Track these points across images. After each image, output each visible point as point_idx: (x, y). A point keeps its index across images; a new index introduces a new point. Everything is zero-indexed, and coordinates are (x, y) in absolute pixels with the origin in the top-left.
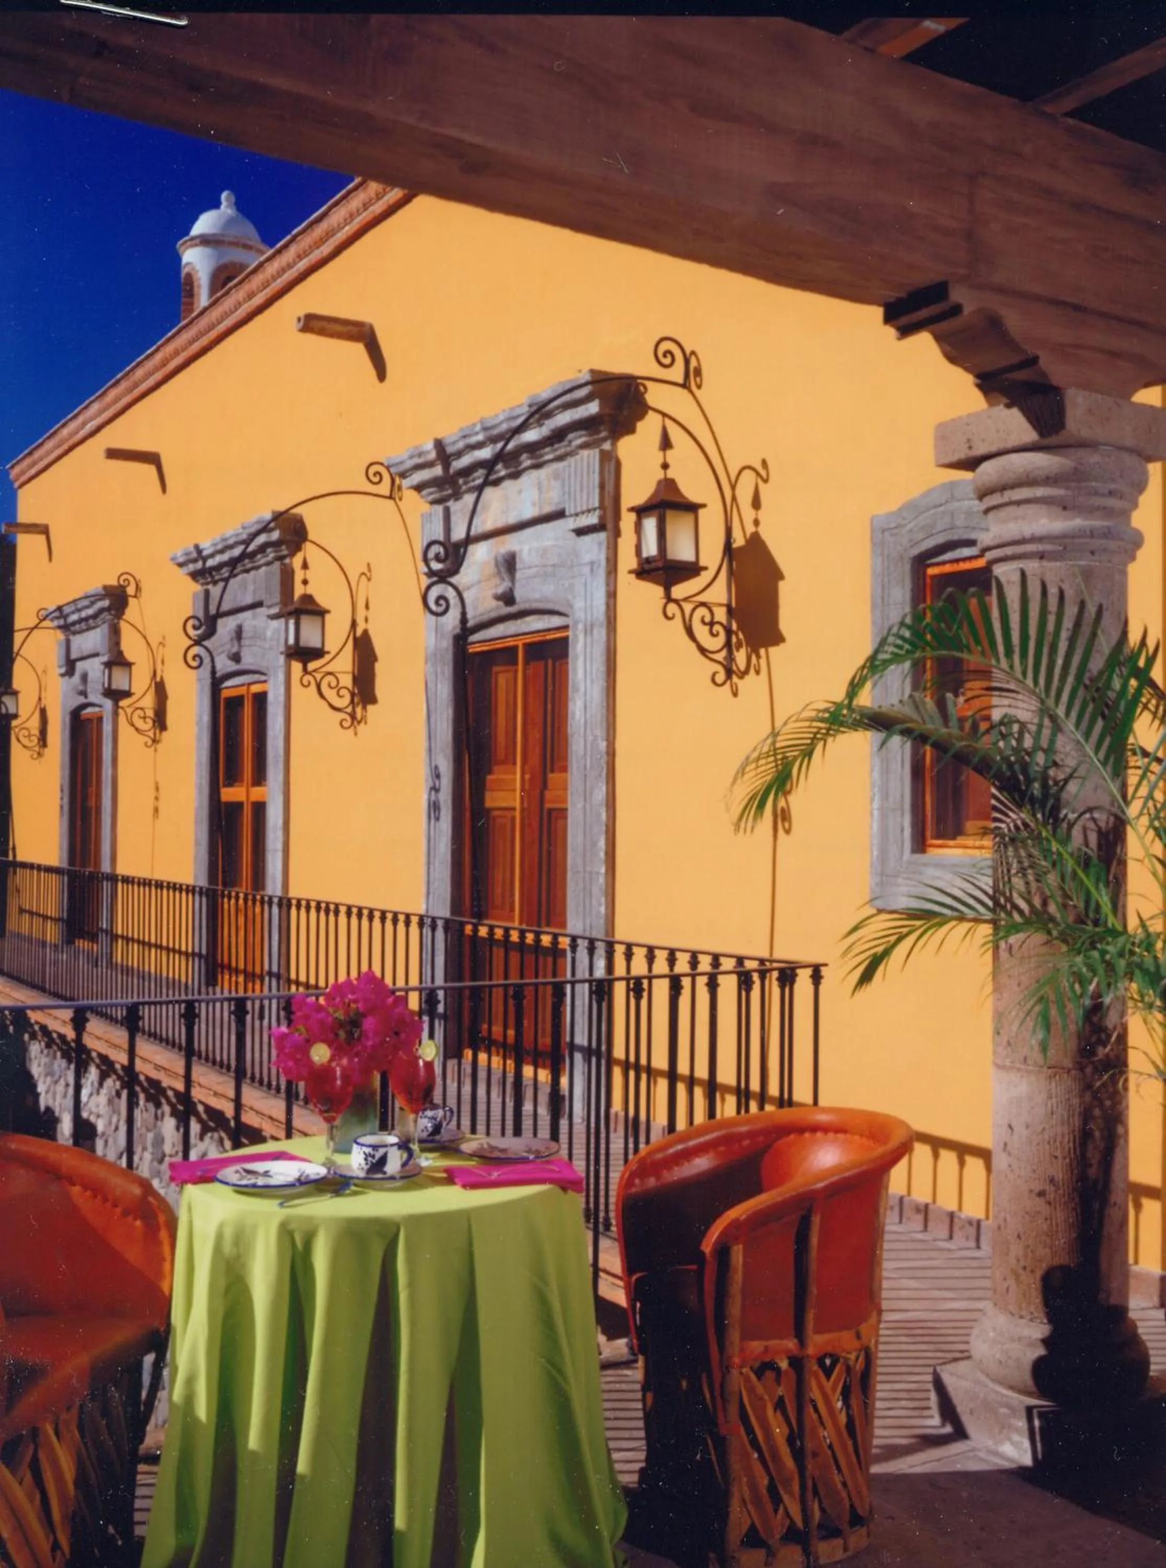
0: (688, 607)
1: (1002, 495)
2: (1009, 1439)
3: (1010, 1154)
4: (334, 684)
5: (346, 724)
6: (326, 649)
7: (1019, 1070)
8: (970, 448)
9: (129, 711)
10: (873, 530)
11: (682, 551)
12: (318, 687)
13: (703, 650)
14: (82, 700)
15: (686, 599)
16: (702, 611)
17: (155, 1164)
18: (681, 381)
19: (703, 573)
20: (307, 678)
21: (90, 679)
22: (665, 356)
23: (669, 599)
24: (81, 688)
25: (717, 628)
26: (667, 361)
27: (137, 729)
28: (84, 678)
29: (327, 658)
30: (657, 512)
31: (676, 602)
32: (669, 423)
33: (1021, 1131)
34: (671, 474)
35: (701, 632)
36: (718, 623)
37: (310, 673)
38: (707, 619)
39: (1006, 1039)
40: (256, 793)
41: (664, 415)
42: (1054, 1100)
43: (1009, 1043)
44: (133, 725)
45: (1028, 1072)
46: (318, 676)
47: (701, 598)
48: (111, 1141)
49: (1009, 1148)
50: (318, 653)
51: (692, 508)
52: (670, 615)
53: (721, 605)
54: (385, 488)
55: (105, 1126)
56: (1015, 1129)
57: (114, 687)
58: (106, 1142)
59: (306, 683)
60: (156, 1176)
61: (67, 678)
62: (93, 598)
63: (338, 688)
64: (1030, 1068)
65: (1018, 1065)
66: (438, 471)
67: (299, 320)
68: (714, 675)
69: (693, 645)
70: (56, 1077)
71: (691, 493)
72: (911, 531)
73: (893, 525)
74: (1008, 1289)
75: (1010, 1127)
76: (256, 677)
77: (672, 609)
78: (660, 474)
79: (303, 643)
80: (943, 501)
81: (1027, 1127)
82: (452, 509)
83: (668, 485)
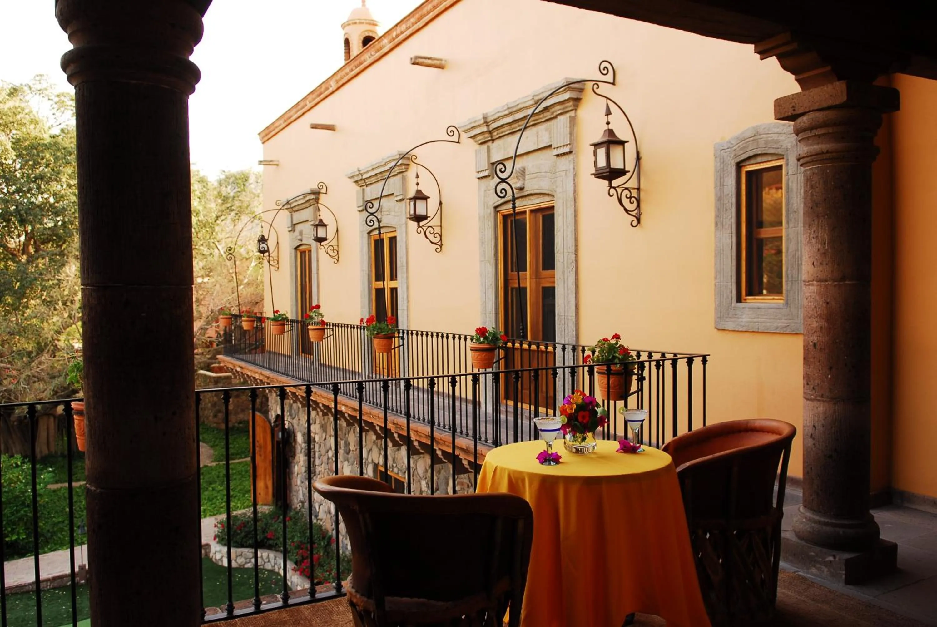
0: (619, 190)
1: (811, 132)
2: (814, 566)
3: (814, 439)
4: (432, 232)
5: (438, 250)
6: (428, 215)
7: (819, 401)
8: (794, 110)
9: (326, 247)
10: (716, 150)
11: (617, 163)
12: (425, 233)
13: (626, 211)
14: (300, 243)
15: (618, 187)
16: (626, 192)
17: (345, 454)
18: (612, 81)
19: (627, 174)
20: (420, 229)
21: (304, 233)
22: (604, 70)
23: (611, 187)
24: (299, 237)
25: (633, 199)
26: (605, 72)
27: (330, 256)
28: (301, 233)
29: (429, 219)
30: (605, 145)
31: (614, 188)
32: (609, 102)
33: (820, 429)
34: (611, 127)
35: (625, 201)
36: (634, 197)
37: (421, 227)
38: (628, 196)
39: (812, 386)
40: (393, 284)
41: (607, 98)
42: (837, 414)
43: (813, 388)
44: (328, 253)
45: (823, 401)
46: (425, 228)
47: (625, 186)
48: (322, 445)
49: (813, 436)
50: (425, 217)
51: (622, 143)
52: (611, 194)
53: (635, 189)
54: (455, 138)
55: (320, 439)
56: (817, 428)
57: (319, 236)
58: (320, 446)
59: (419, 232)
60: (346, 460)
61: (292, 232)
62: (305, 195)
63: (434, 233)
64: (824, 399)
65: (818, 398)
66: (485, 129)
67: (411, 59)
68: (632, 221)
69: (622, 208)
70: (294, 416)
71: (621, 136)
72: (735, 150)
73: (726, 148)
74: (813, 500)
75: (814, 426)
76: (390, 230)
77: (612, 191)
78: (606, 127)
79: (417, 213)
80: (753, 135)
81: (823, 426)
82: (491, 147)
83: (611, 132)
